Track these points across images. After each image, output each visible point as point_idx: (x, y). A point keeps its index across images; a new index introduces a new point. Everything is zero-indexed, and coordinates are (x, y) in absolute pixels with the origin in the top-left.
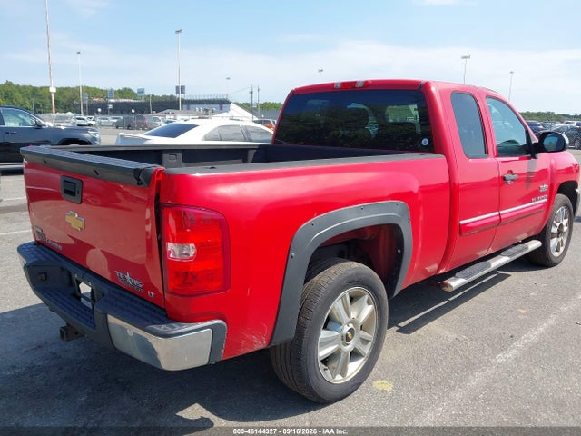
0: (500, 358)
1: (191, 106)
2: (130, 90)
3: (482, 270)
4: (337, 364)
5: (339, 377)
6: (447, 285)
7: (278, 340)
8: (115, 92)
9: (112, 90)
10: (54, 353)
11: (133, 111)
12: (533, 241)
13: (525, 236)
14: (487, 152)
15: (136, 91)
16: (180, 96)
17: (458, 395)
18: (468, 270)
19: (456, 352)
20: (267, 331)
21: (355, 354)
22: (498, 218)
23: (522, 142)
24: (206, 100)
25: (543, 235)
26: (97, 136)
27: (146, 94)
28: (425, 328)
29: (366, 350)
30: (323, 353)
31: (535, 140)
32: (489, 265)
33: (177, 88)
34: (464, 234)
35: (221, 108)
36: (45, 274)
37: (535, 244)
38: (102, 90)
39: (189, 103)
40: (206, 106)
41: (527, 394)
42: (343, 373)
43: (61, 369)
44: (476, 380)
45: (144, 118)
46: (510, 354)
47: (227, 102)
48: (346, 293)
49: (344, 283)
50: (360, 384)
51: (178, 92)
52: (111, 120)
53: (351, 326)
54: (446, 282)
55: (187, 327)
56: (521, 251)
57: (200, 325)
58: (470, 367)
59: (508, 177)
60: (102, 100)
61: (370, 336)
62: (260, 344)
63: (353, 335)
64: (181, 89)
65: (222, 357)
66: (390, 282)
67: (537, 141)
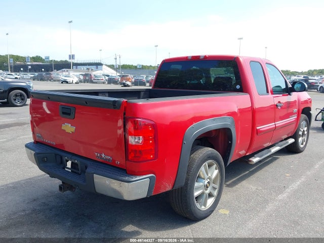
0: (280, 197)
1: (78, 67)
2: (40, 57)
3: (268, 153)
4: (202, 200)
5: (203, 207)
6: (251, 161)
7: (177, 186)
8: (31, 58)
9: (29, 57)
10: (44, 203)
11: (43, 70)
12: (291, 139)
13: (286, 136)
14: (268, 92)
15: (44, 58)
16: (72, 61)
17: (262, 214)
18: (260, 153)
19: (258, 195)
20: (172, 182)
21: (210, 195)
22: (274, 126)
23: (284, 87)
24: (87, 63)
25: (295, 136)
26: (31, 85)
27: (50, 59)
28: (240, 184)
29: (215, 193)
30: (196, 194)
31: (290, 86)
32: (270, 151)
33: (70, 56)
34: (259, 134)
35: (97, 68)
36: (46, 158)
37: (291, 141)
38: (22, 57)
39: (77, 65)
40: (88, 67)
41: (296, 213)
42: (205, 205)
43: (51, 210)
44: (270, 207)
45: (50, 74)
46: (285, 195)
47: (101, 64)
48: (206, 163)
49: (206, 158)
50: (213, 211)
51: (70, 58)
52: (30, 75)
53: (208, 180)
54: (250, 159)
55: (138, 178)
56: (285, 144)
57: (144, 177)
58: (266, 202)
59: (278, 104)
60: (22, 63)
61: (217, 186)
62: (168, 188)
63: (209, 185)
64: (72, 57)
65: (153, 194)
66: (226, 158)
67: (291, 86)
